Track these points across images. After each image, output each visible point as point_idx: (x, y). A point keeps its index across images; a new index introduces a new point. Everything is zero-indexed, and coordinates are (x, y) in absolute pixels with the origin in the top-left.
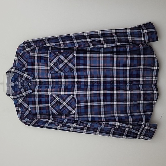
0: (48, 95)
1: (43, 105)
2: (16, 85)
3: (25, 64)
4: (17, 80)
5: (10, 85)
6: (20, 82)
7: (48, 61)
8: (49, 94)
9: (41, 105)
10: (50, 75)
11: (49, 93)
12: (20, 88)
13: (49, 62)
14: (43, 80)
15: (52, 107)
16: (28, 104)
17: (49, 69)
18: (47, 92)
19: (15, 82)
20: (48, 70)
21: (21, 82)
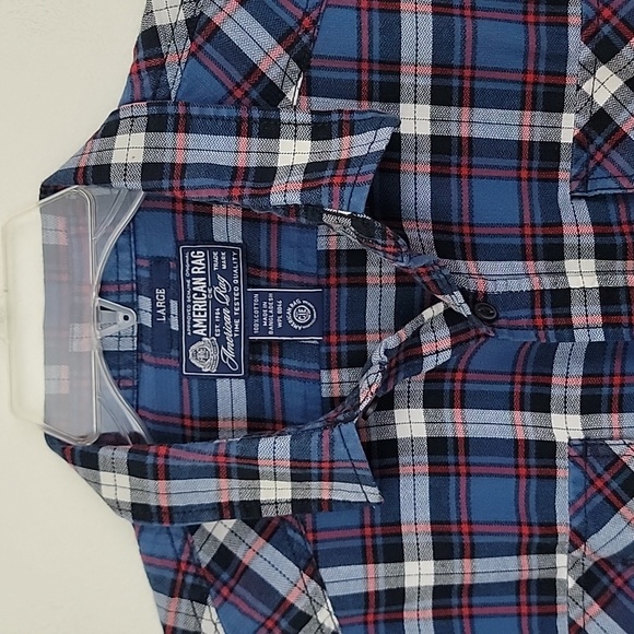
0: (547, 449)
1: (481, 564)
2: (161, 341)
3: (273, 74)
4: (163, 276)
5: (90, 339)
6: (200, 304)
7: (574, 35)
8: (561, 437)
9: (462, 571)
10: (576, 219)
11: (566, 427)
12: (208, 367)
13: (579, 50)
14: (494, 278)
15: (588, 581)
16: (311, 565)
17: (567, 137)
18: (542, 404)
19: (145, 303)
20: (551, 150)
21: (214, 304)
